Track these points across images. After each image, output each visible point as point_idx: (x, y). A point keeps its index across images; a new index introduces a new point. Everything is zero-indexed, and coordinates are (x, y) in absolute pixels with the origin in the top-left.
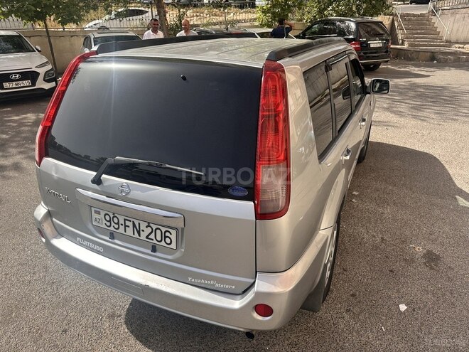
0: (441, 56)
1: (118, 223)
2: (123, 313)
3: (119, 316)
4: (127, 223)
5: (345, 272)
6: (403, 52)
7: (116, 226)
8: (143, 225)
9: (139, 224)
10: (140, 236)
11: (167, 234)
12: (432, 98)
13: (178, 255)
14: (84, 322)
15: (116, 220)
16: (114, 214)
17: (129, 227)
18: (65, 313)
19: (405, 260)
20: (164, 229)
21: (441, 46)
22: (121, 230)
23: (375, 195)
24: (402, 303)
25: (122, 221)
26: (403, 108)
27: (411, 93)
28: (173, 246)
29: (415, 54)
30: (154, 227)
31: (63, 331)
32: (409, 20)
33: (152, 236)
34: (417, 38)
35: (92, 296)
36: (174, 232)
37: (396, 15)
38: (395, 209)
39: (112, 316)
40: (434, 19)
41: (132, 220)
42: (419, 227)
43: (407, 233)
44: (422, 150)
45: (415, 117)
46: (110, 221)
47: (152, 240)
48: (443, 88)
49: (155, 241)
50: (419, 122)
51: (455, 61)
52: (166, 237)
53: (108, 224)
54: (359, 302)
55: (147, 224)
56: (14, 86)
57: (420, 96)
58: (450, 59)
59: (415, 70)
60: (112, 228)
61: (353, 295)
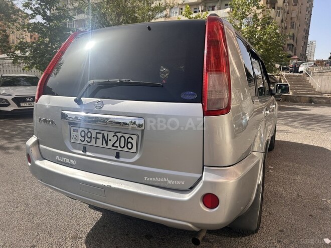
0: (316, 100)
1: (91, 138)
2: (84, 236)
3: (81, 238)
4: (99, 136)
5: (271, 215)
6: (289, 97)
7: (89, 140)
8: (111, 135)
9: (108, 134)
10: (107, 145)
11: (130, 140)
12: (315, 120)
13: (137, 157)
14: (50, 240)
15: (89, 135)
16: (88, 129)
17: (99, 139)
18: (36, 234)
19: (321, 208)
20: (127, 136)
21: (315, 94)
22: (93, 143)
23: (287, 169)
24: (326, 238)
25: (94, 135)
26: (296, 124)
27: (300, 118)
28: (134, 150)
29: (298, 98)
30: (119, 135)
31: (32, 246)
32: (291, 79)
33: (117, 144)
34: (298, 89)
35: (60, 223)
36: (135, 137)
37: (282, 76)
38: (304, 177)
39: (75, 238)
40: (308, 78)
41: (102, 132)
42: (327, 189)
43: (318, 191)
44: (316, 145)
45: (306, 129)
46: (84, 137)
47: (117, 147)
48: (322, 116)
49: (119, 148)
50: (310, 131)
51: (326, 103)
52: (128, 143)
53: (83, 139)
54: (288, 236)
55: (113, 134)
56: (27, 105)
57: (306, 119)
58: (323, 102)
59: (300, 107)
60: (85, 143)
61: (281, 231)
